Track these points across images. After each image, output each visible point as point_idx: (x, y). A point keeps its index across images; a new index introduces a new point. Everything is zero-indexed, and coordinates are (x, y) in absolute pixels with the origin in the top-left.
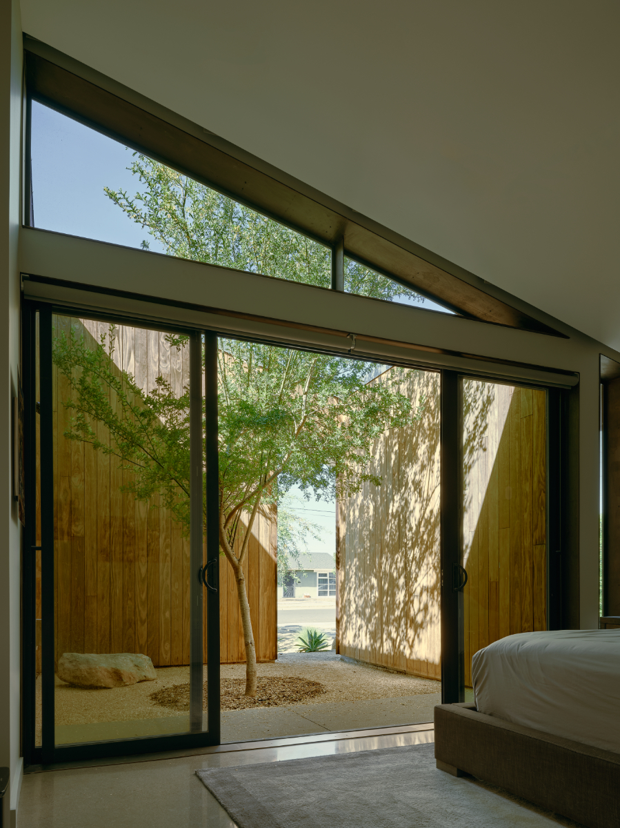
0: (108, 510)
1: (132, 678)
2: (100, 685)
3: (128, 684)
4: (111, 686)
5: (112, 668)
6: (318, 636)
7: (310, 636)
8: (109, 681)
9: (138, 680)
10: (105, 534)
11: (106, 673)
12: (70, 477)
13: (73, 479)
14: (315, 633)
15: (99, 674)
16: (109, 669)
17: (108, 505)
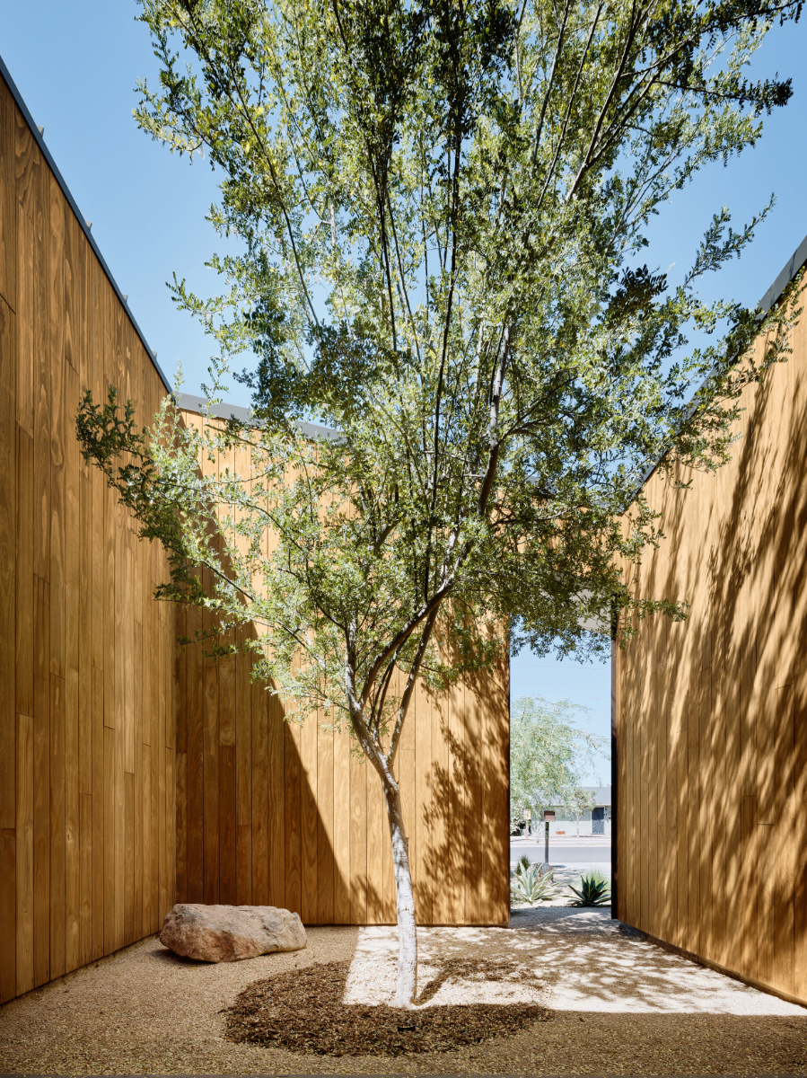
0: (265, 709)
1: (252, 948)
2: (196, 957)
3: (242, 957)
4: (216, 959)
5: (224, 932)
6: (597, 884)
7: (585, 885)
8: (214, 953)
9: (261, 952)
10: (262, 742)
11: (210, 939)
12: (217, 667)
13: (221, 669)
14: (593, 882)
15: (200, 940)
16: (219, 933)
17: (265, 701)
